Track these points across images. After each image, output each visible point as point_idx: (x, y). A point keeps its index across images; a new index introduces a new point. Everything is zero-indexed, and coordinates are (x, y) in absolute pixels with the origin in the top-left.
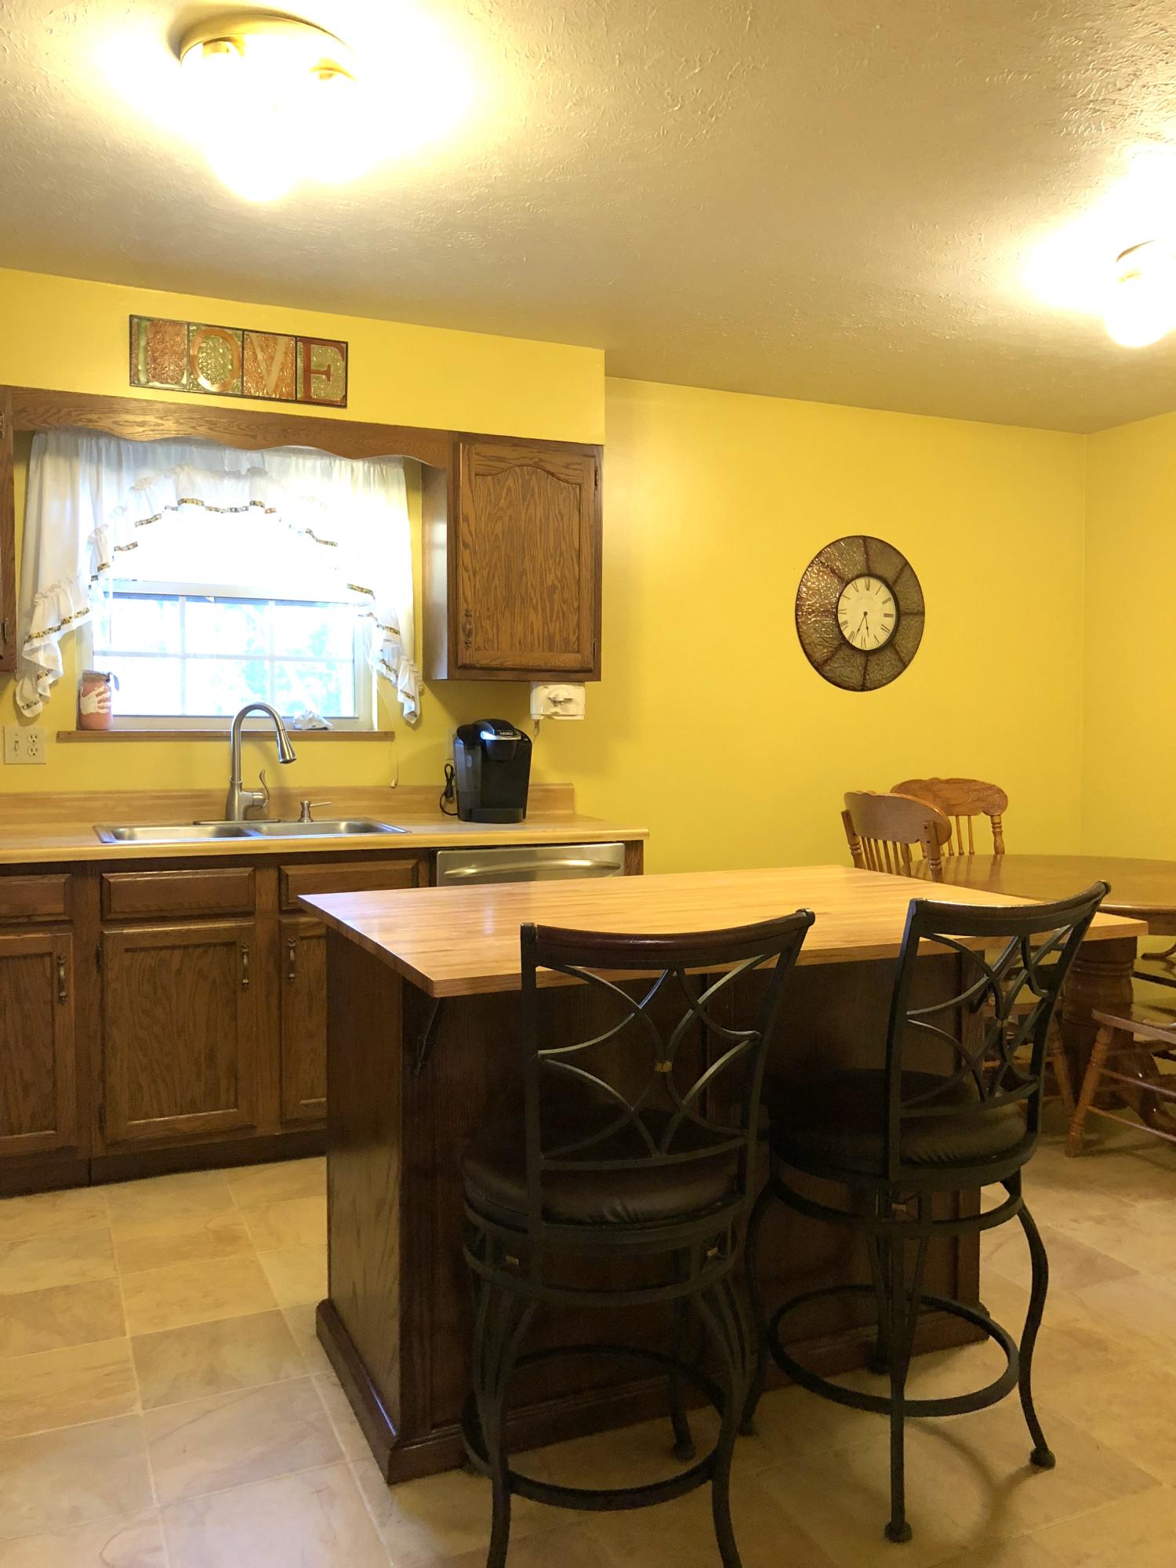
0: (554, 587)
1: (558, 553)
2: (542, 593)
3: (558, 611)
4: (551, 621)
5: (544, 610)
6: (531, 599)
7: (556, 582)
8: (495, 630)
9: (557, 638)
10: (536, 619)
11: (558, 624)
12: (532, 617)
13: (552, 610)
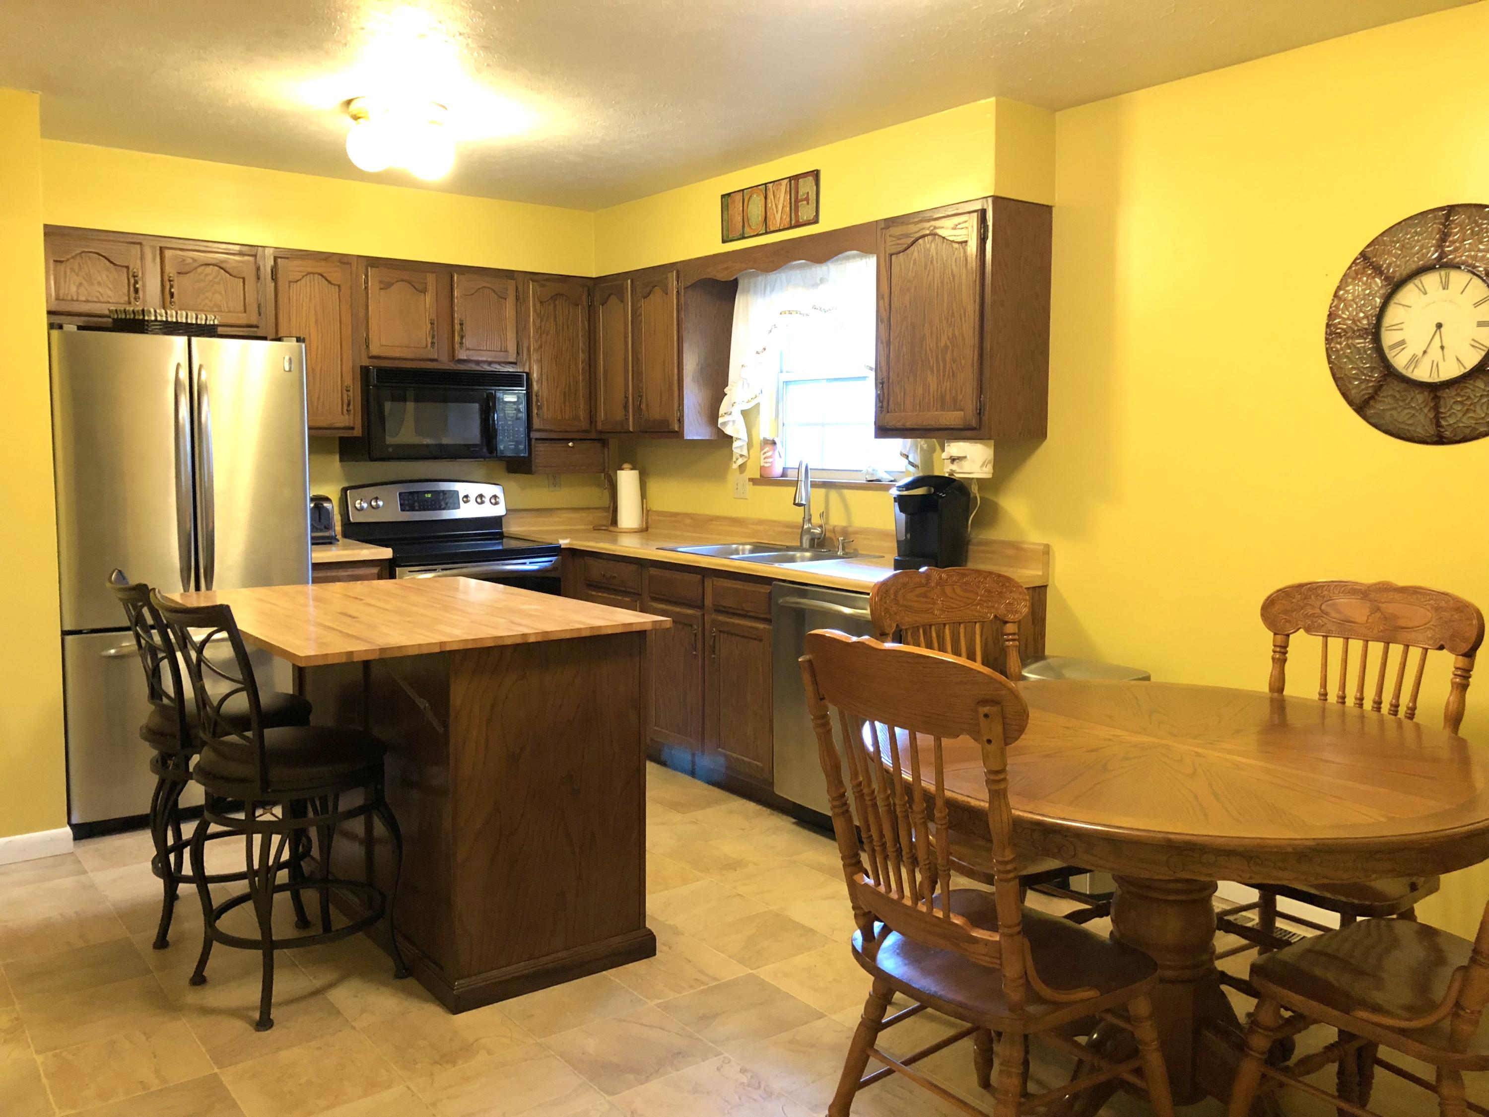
0: (946, 347)
1: (950, 313)
2: (937, 357)
3: (949, 371)
4: (943, 380)
5: (938, 370)
6: (929, 361)
7: (949, 344)
8: (902, 394)
9: (948, 398)
10: (932, 380)
11: (948, 383)
12: (930, 378)
13: (944, 372)
